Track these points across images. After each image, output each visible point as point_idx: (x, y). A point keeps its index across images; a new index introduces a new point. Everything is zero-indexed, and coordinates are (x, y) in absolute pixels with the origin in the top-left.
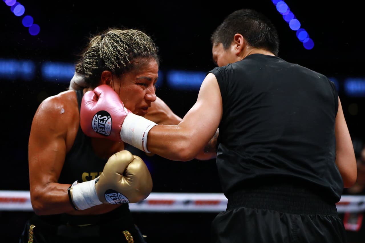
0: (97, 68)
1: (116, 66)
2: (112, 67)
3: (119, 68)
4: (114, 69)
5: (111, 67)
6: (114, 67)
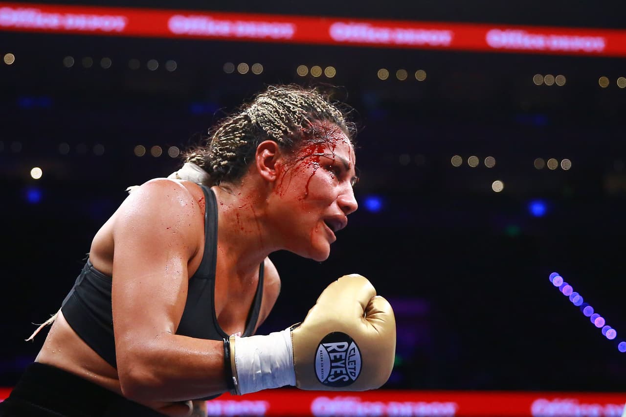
0: (246, 142)
3: (292, 133)
5: (275, 134)
6: (282, 134)
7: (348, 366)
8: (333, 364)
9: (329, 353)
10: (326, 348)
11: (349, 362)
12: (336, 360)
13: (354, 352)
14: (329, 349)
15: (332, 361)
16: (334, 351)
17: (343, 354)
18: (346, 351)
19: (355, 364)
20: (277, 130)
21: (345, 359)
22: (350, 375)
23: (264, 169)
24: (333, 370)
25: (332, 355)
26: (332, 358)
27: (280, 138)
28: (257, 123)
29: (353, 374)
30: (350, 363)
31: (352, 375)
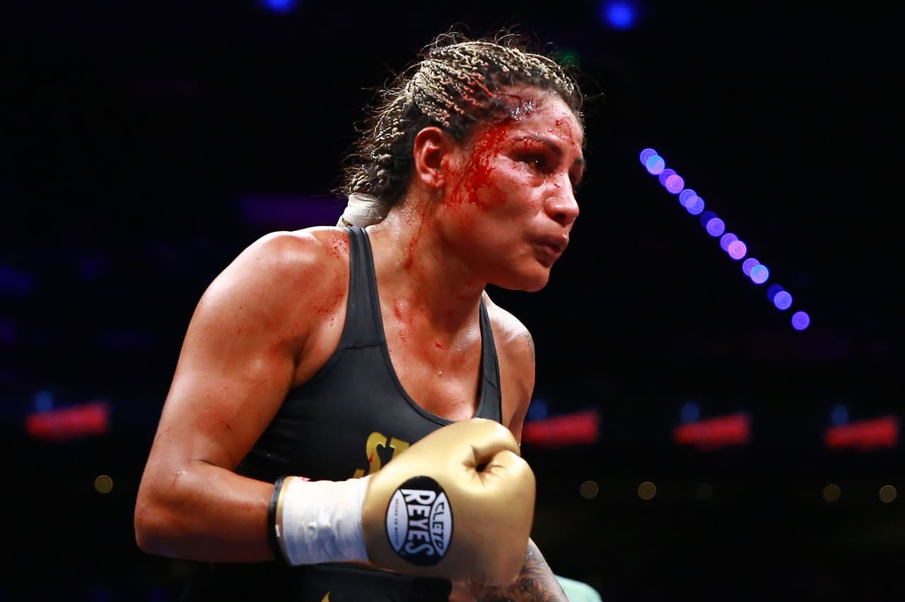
0: (402, 133)
1: (451, 110)
2: (443, 116)
3: (462, 112)
4: (447, 119)
5: (439, 116)
6: (448, 116)
7: (432, 531)
8: (413, 523)
9: (407, 504)
10: (405, 496)
11: (434, 523)
12: (416, 517)
13: (443, 508)
14: (408, 499)
15: (410, 518)
16: (414, 502)
17: (427, 509)
18: (431, 505)
19: (442, 528)
20: (441, 110)
21: (429, 518)
22: (435, 544)
23: (426, 172)
24: (412, 533)
25: (412, 508)
26: (411, 513)
27: (446, 122)
28: (414, 102)
29: (440, 545)
30: (436, 525)
31: (438, 545)
